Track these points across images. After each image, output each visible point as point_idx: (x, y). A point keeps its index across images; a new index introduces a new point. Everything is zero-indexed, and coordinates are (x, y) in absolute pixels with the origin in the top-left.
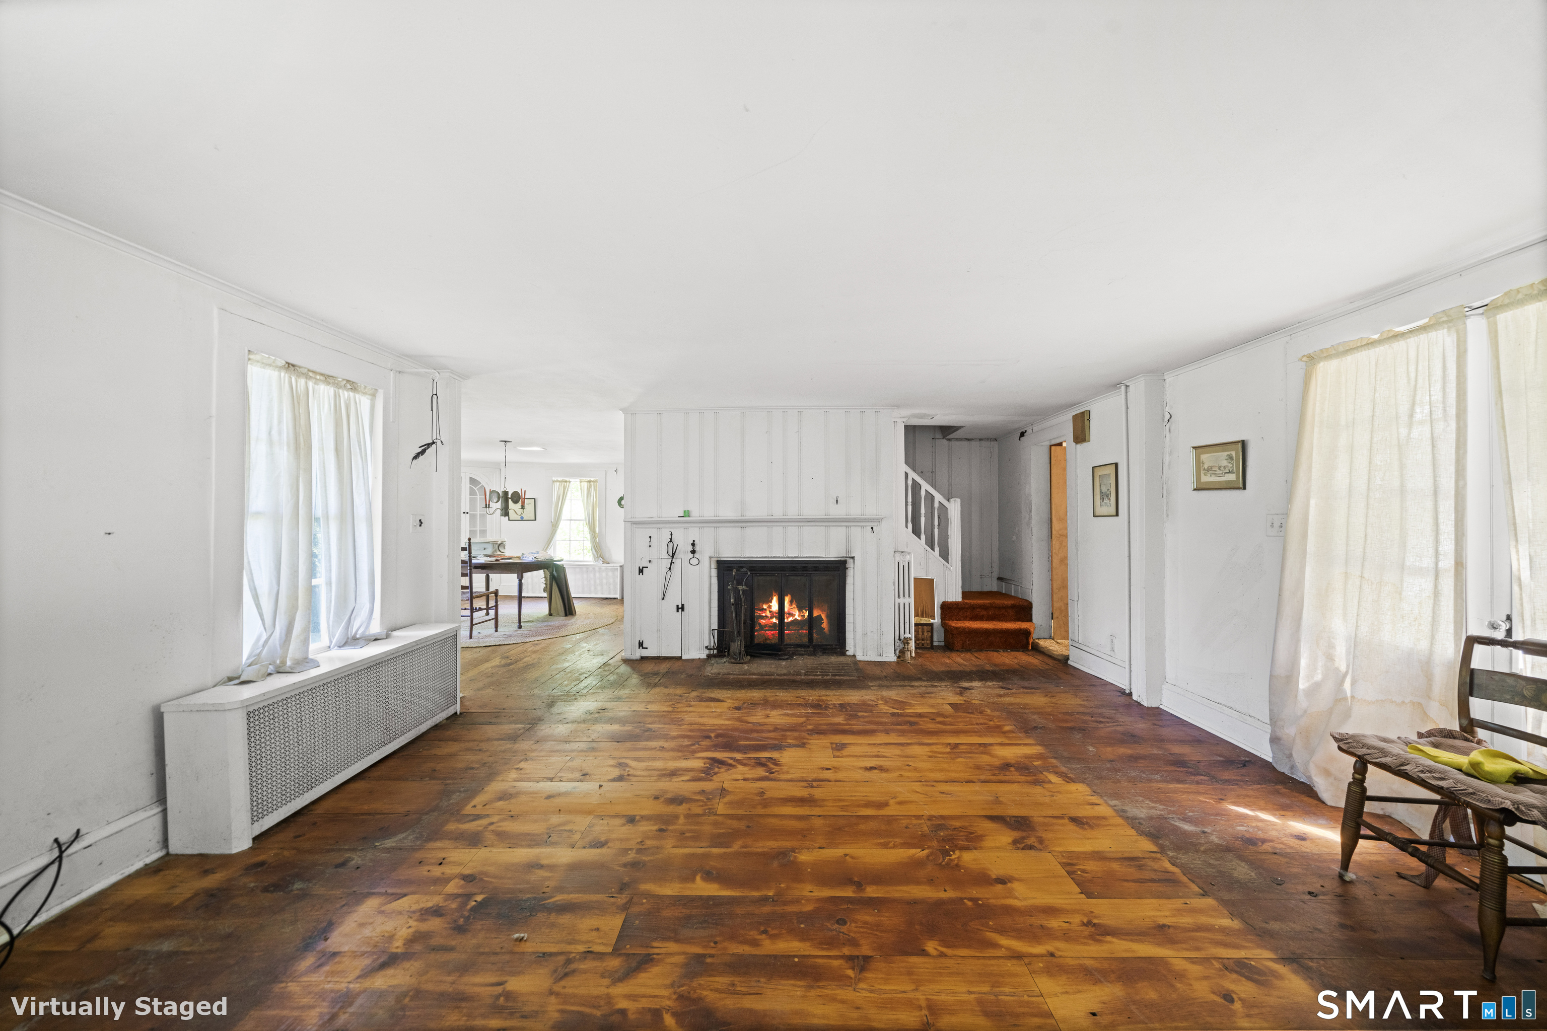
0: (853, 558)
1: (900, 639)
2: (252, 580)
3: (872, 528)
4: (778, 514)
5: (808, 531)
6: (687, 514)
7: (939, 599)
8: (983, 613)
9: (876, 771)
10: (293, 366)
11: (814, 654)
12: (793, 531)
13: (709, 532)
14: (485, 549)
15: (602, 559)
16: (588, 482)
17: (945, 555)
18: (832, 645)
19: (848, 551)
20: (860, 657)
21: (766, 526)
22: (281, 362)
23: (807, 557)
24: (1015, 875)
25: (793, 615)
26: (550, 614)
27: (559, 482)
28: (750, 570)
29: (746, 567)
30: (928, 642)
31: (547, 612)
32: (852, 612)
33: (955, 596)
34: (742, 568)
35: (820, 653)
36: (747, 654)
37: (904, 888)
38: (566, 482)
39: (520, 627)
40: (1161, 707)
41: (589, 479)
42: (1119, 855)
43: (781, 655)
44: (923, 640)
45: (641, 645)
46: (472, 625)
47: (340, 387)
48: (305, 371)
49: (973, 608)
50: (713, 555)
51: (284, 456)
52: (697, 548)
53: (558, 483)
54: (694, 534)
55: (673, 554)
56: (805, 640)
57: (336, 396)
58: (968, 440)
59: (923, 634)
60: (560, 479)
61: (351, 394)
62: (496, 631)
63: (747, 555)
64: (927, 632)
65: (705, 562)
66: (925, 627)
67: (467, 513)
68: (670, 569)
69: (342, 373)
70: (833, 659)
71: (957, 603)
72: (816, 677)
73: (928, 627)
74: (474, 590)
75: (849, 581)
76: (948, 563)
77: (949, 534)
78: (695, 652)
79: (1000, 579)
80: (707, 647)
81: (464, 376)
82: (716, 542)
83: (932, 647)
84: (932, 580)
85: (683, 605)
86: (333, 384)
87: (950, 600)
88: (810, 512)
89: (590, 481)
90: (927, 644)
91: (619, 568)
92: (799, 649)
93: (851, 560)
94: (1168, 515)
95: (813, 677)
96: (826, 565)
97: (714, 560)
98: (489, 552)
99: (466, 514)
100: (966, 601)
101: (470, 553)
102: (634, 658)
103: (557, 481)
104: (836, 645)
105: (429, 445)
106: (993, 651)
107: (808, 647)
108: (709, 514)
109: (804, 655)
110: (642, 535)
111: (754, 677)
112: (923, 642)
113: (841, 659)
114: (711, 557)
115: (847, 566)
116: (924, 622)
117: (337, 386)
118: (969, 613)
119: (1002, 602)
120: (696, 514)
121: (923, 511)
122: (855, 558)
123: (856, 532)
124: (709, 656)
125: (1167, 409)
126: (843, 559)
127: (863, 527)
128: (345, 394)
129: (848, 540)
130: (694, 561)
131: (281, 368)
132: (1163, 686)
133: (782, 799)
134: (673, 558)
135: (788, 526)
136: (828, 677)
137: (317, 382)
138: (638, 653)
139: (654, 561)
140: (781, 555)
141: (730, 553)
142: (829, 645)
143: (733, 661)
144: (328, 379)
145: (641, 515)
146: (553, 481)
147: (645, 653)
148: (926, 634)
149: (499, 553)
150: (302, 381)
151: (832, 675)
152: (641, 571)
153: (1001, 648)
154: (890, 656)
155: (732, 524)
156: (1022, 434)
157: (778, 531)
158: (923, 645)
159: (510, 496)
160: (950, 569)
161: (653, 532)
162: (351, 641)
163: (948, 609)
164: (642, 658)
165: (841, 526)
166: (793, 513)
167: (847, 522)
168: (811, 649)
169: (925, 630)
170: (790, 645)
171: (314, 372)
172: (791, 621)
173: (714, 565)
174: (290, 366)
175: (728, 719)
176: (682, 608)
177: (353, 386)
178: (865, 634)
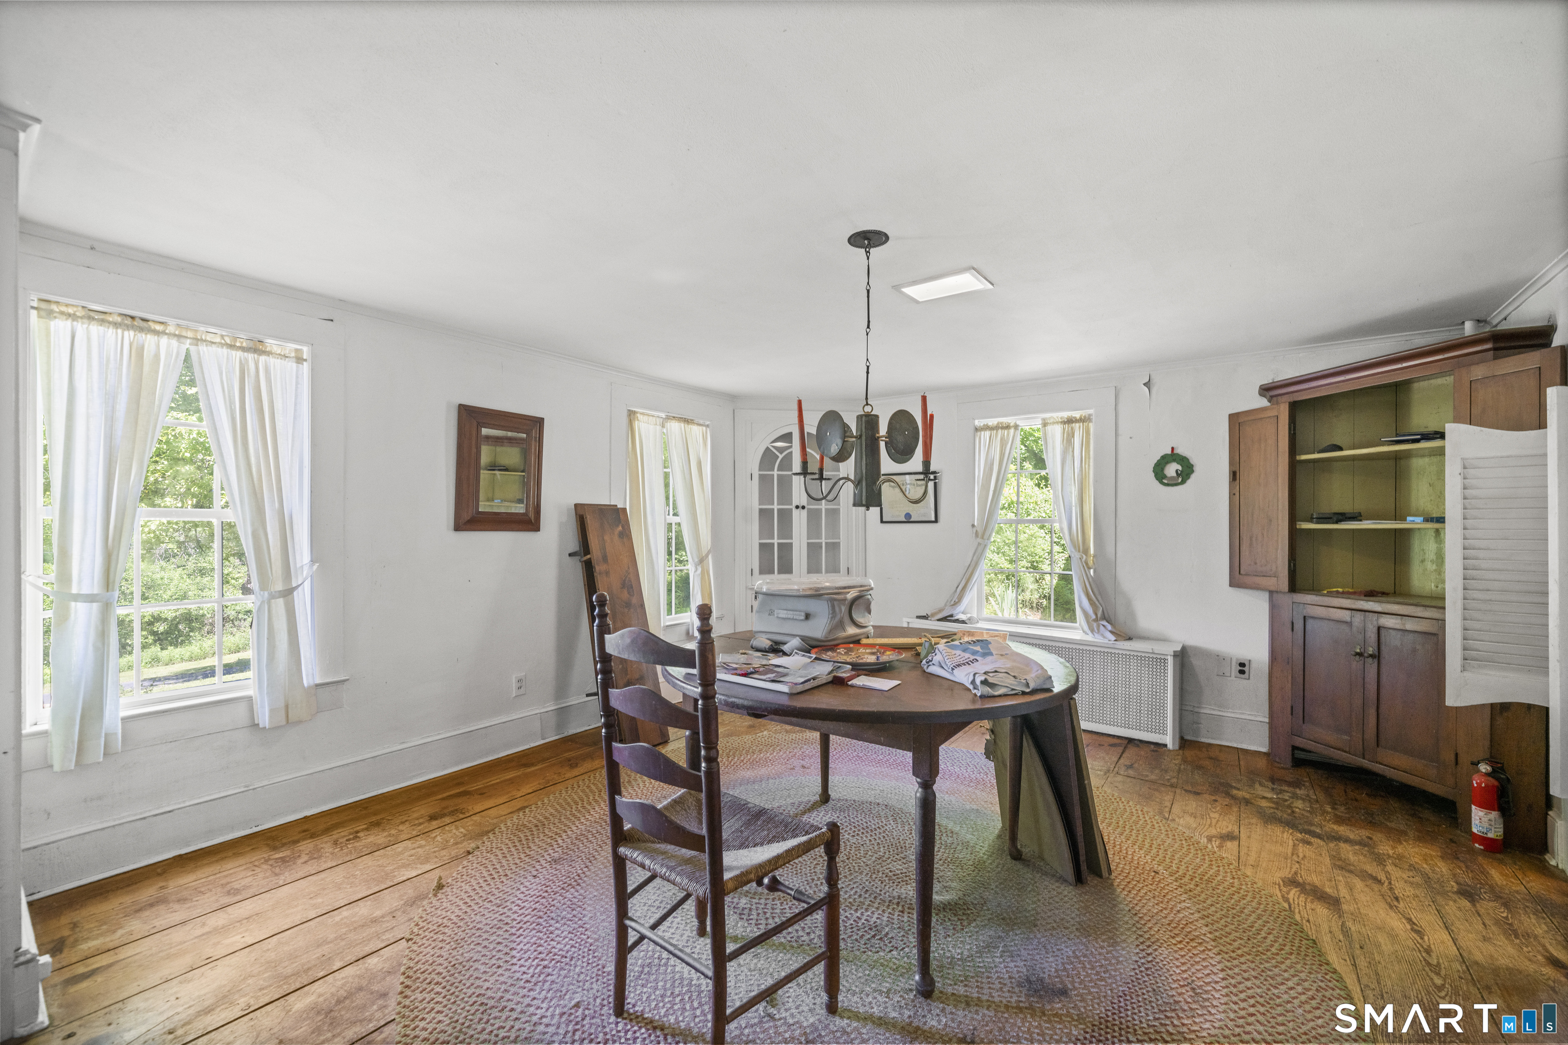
14: (807, 616)
15: (1109, 627)
16: (1064, 423)
27: (991, 428)
38: (1008, 427)
41: (1066, 414)
53: (988, 433)
60: (992, 422)
67: (803, 507)
89: (1070, 421)
91: (1170, 660)
99: (800, 509)
103: (987, 428)
146: (977, 429)
149: (851, 630)
159: (883, 430)
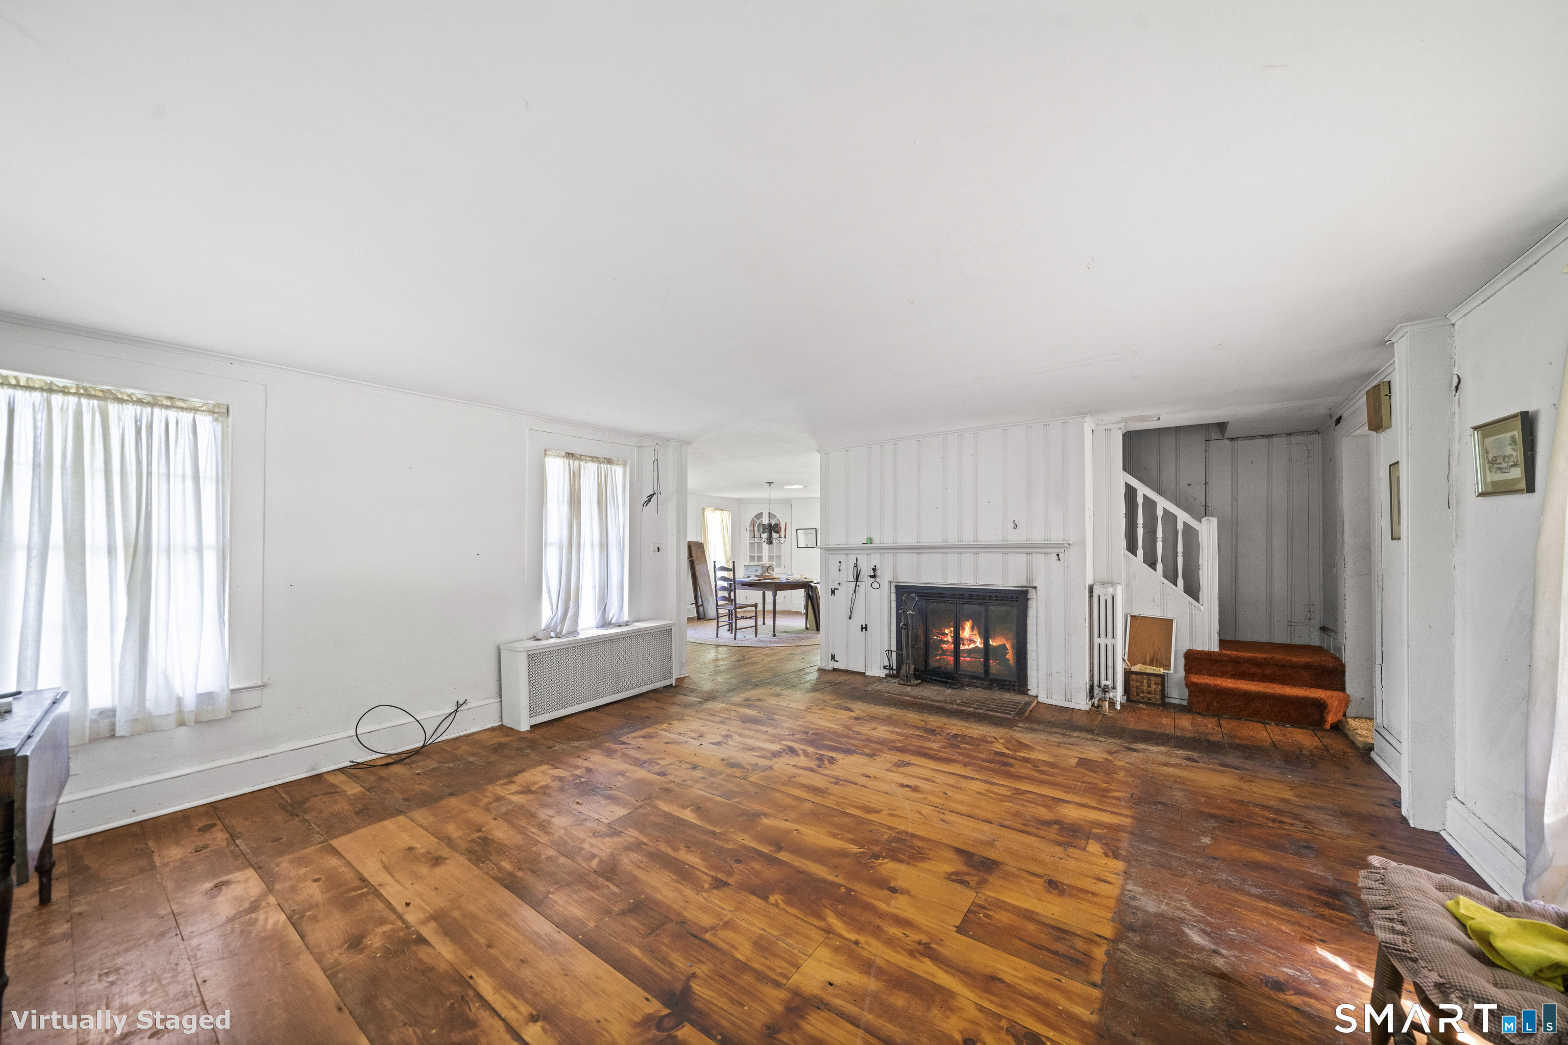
0: (1035, 588)
1: (1099, 686)
2: (548, 582)
3: (1058, 555)
4: (953, 539)
5: (984, 557)
6: (870, 541)
7: (1181, 643)
8: (1254, 670)
9: (908, 789)
10: (572, 454)
11: (990, 688)
12: (968, 557)
13: (888, 558)
14: (751, 571)
17: (1192, 590)
18: (1010, 681)
19: (1029, 580)
20: (1043, 699)
21: (940, 553)
22: (563, 453)
23: (982, 585)
24: (912, 892)
25: (974, 642)
26: (807, 628)
28: (918, 596)
29: (915, 593)
30: (1158, 697)
31: (804, 627)
32: (1035, 648)
33: (1209, 643)
34: (911, 593)
35: (997, 688)
36: (916, 677)
37: (808, 863)
39: (774, 635)
40: (1442, 833)
42: (1053, 923)
43: (954, 684)
44: (1149, 693)
45: (833, 657)
46: (718, 627)
47: (601, 463)
48: (578, 456)
49: (1237, 662)
50: (891, 580)
51: (565, 509)
52: (878, 573)
54: (875, 560)
55: (858, 577)
56: (981, 670)
57: (599, 469)
58: (1267, 436)
59: (1149, 686)
61: (609, 466)
62: (756, 636)
63: (923, 581)
64: (1155, 684)
65: (885, 586)
66: (1152, 678)
68: (855, 591)
69: (601, 454)
70: (1008, 696)
71: (1209, 654)
72: (968, 709)
73: (1157, 679)
74: (737, 602)
75: (1031, 613)
76: (1198, 601)
77: (1200, 563)
78: (876, 671)
79: (1323, 629)
80: (885, 667)
81: (688, 443)
82: (895, 568)
83: (1163, 704)
84: (1170, 622)
85: (866, 625)
86: (597, 462)
87: (1198, 649)
88: (987, 537)
90: (1156, 699)
92: (974, 681)
93: (1034, 590)
94: (1457, 536)
95: (965, 708)
96: (1003, 595)
97: (893, 585)
98: (759, 573)
100: (1224, 652)
101: (734, 573)
102: (827, 668)
104: (1015, 682)
105: (652, 496)
106: (1258, 722)
107: (983, 679)
108: (888, 541)
109: (978, 687)
110: (834, 559)
111: (907, 698)
112: (1149, 696)
113: (1018, 698)
114: (890, 582)
115: (1029, 596)
116: (1152, 672)
117: (600, 462)
118: (1230, 669)
119: (1289, 658)
120: (877, 542)
121: (1160, 534)
122: (1038, 588)
123: (1039, 560)
124: (887, 675)
125: (1456, 371)
126: (1024, 589)
127: (1046, 554)
128: (604, 467)
129: (1029, 568)
130: (876, 585)
131: (564, 457)
132: (1448, 802)
133: (800, 783)
134: (857, 581)
135: (963, 553)
136: (981, 711)
137: (586, 461)
138: (831, 665)
139: (844, 584)
140: (956, 582)
141: (907, 579)
142: (1006, 681)
143: (901, 682)
144: (594, 459)
145: (833, 543)
147: (837, 666)
148: (1153, 686)
150: (577, 463)
151: (986, 710)
152: (833, 592)
153: (1272, 720)
154: (1082, 703)
155: (909, 551)
156: (1339, 420)
157: (952, 557)
158: (1149, 699)
160: (1200, 610)
161: (842, 557)
162: (605, 624)
163: (1194, 660)
164: (834, 670)
165: (1021, 553)
166: (968, 539)
167: (1028, 548)
168: (988, 683)
169: (1153, 682)
170: (965, 675)
171: (585, 456)
172: (973, 648)
173: (893, 590)
174: (569, 455)
175: (838, 725)
176: (866, 628)
177: (609, 461)
178: (1050, 674)
